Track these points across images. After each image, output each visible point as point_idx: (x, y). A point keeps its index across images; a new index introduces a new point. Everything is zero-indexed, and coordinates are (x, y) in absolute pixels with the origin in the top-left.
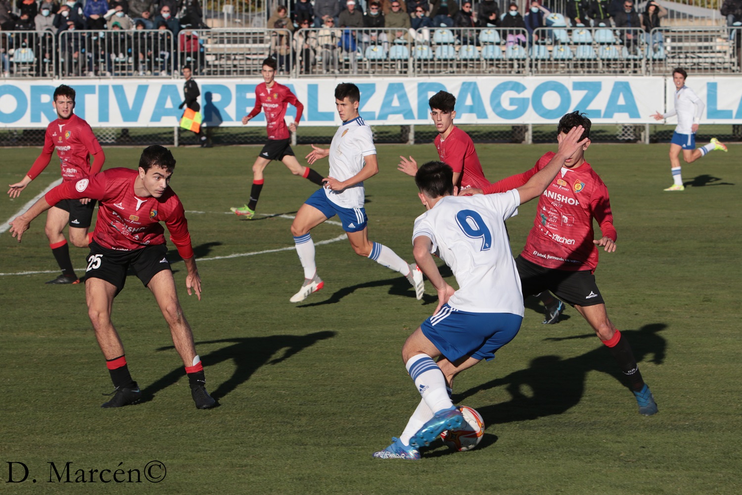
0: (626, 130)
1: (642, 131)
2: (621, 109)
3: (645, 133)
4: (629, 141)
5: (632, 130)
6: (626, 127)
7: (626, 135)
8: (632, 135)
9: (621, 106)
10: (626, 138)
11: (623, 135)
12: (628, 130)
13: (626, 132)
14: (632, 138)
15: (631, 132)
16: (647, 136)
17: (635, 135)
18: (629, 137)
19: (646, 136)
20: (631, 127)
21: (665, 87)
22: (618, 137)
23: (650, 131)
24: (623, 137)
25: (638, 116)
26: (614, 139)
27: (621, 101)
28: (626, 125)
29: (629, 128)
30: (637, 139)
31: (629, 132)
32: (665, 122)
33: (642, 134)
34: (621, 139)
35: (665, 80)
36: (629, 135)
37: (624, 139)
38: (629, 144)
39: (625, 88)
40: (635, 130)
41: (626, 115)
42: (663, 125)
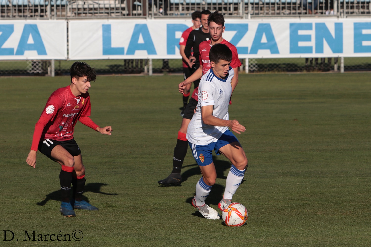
0: (35, 65)
1: (49, 66)
2: (30, 47)
3: (51, 67)
4: (38, 74)
5: (40, 65)
6: (35, 62)
7: (35, 69)
8: (40, 69)
9: (31, 45)
10: (35, 72)
11: (33, 69)
12: (37, 65)
13: (35, 67)
14: (40, 72)
15: (39, 67)
16: (53, 70)
17: (42, 69)
18: (38, 71)
19: (51, 70)
20: (39, 62)
21: (68, 29)
22: (28, 71)
23: (55, 66)
24: (33, 71)
25: (45, 53)
26: (25, 73)
27: (31, 41)
28: (35, 61)
29: (37, 63)
30: (45, 73)
31: (37, 67)
32: (68, 58)
33: (49, 69)
34: (31, 72)
35: (67, 23)
36: (38, 69)
37: (33, 73)
38: (37, 77)
39: (34, 29)
40: (42, 65)
41: (35, 52)
42: (66, 60)
